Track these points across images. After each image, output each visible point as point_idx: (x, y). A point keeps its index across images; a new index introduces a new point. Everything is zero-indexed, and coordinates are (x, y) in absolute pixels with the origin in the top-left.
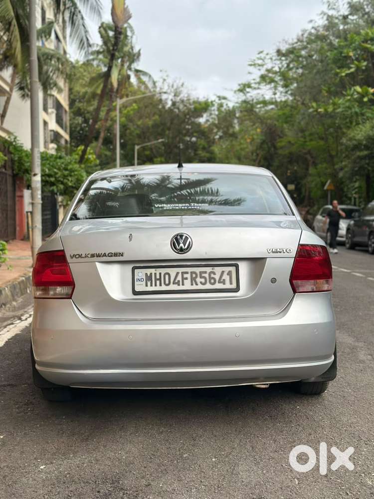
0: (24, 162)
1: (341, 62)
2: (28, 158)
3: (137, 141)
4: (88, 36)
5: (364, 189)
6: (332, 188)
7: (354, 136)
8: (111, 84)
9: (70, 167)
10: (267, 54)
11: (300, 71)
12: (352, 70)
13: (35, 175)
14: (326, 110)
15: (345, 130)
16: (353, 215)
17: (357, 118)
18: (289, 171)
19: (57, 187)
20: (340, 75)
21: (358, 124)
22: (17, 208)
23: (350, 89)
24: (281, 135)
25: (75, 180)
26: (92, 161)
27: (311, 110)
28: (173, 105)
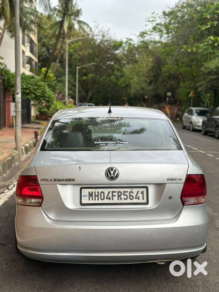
0: (10, 81)
1: (202, 21)
2: (13, 78)
3: (78, 64)
4: (50, 3)
5: (213, 97)
6: (194, 96)
7: (208, 66)
8: (64, 31)
9: (38, 84)
10: (157, 14)
11: (177, 25)
12: (209, 26)
13: (17, 94)
14: (192, 50)
15: (203, 63)
16: (207, 114)
17: (211, 55)
18: (168, 84)
19: (31, 96)
20: (201, 29)
21: (211, 59)
22: (6, 108)
23: (207, 38)
24: (165, 63)
25: (42, 92)
26: (51, 78)
27: (183, 50)
28: (101, 42)
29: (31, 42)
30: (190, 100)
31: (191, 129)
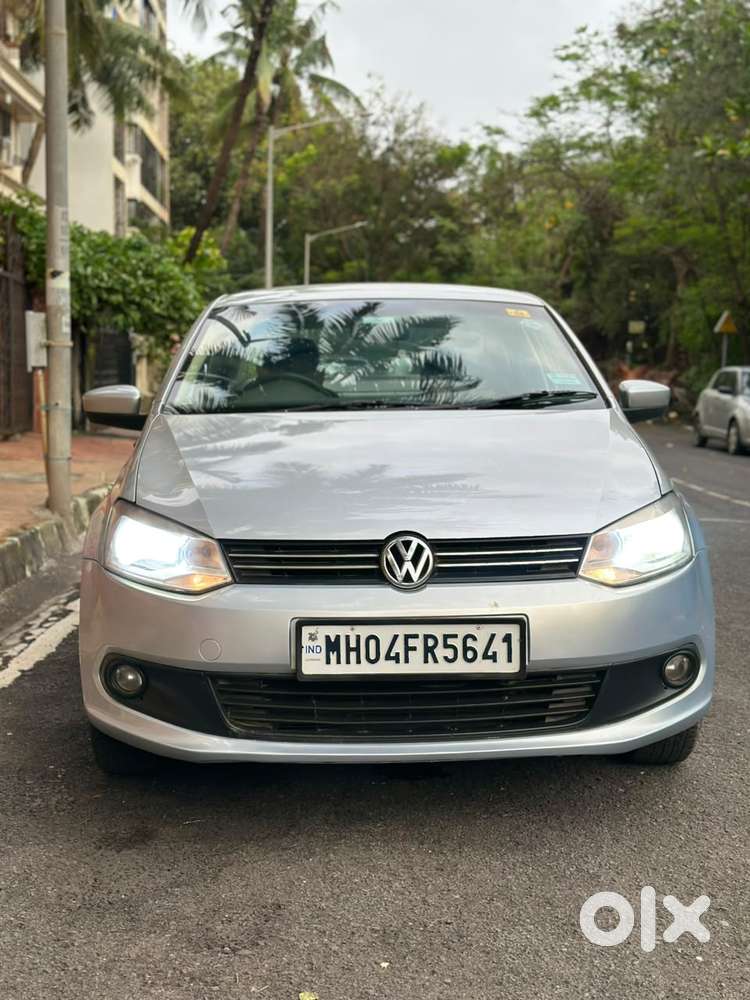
3: (311, 225)
6: (732, 328)
9: (157, 269)
10: (596, 34)
13: (55, 274)
14: (734, 152)
18: (633, 293)
24: (619, 215)
25: (170, 300)
26: (213, 262)
27: (699, 153)
28: (390, 149)
29: (147, 149)
30: (718, 345)
31: (732, 447)
